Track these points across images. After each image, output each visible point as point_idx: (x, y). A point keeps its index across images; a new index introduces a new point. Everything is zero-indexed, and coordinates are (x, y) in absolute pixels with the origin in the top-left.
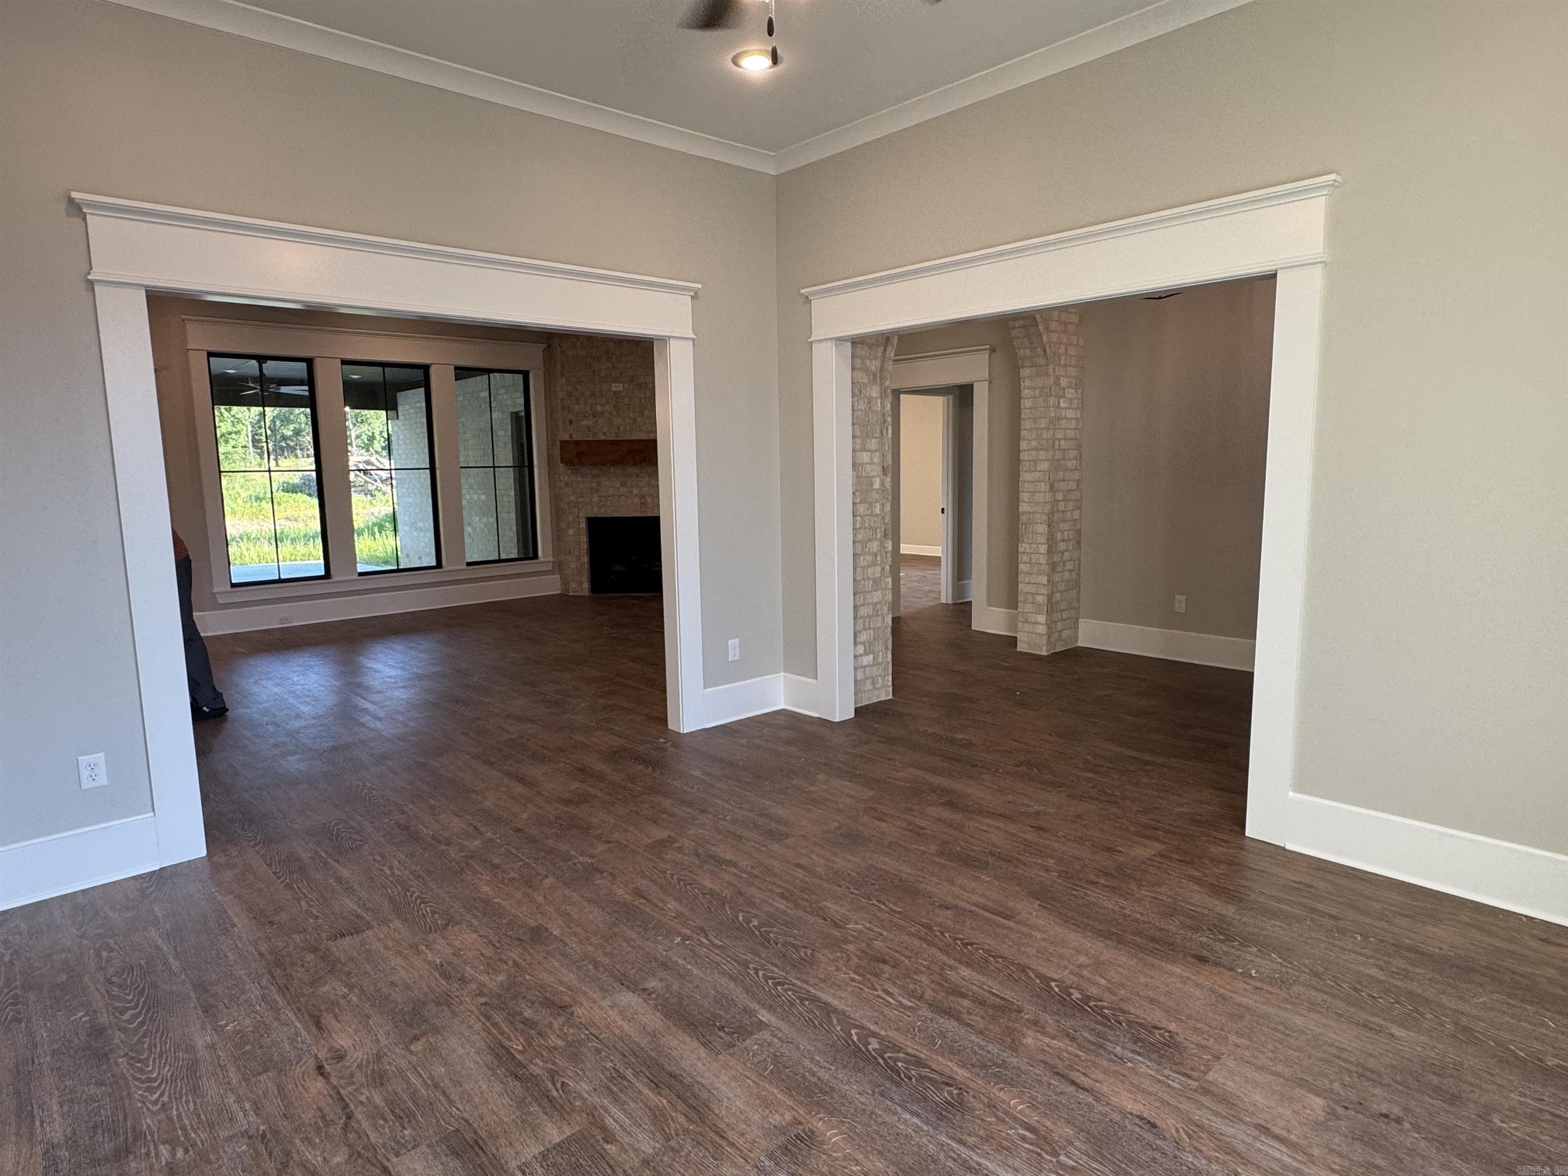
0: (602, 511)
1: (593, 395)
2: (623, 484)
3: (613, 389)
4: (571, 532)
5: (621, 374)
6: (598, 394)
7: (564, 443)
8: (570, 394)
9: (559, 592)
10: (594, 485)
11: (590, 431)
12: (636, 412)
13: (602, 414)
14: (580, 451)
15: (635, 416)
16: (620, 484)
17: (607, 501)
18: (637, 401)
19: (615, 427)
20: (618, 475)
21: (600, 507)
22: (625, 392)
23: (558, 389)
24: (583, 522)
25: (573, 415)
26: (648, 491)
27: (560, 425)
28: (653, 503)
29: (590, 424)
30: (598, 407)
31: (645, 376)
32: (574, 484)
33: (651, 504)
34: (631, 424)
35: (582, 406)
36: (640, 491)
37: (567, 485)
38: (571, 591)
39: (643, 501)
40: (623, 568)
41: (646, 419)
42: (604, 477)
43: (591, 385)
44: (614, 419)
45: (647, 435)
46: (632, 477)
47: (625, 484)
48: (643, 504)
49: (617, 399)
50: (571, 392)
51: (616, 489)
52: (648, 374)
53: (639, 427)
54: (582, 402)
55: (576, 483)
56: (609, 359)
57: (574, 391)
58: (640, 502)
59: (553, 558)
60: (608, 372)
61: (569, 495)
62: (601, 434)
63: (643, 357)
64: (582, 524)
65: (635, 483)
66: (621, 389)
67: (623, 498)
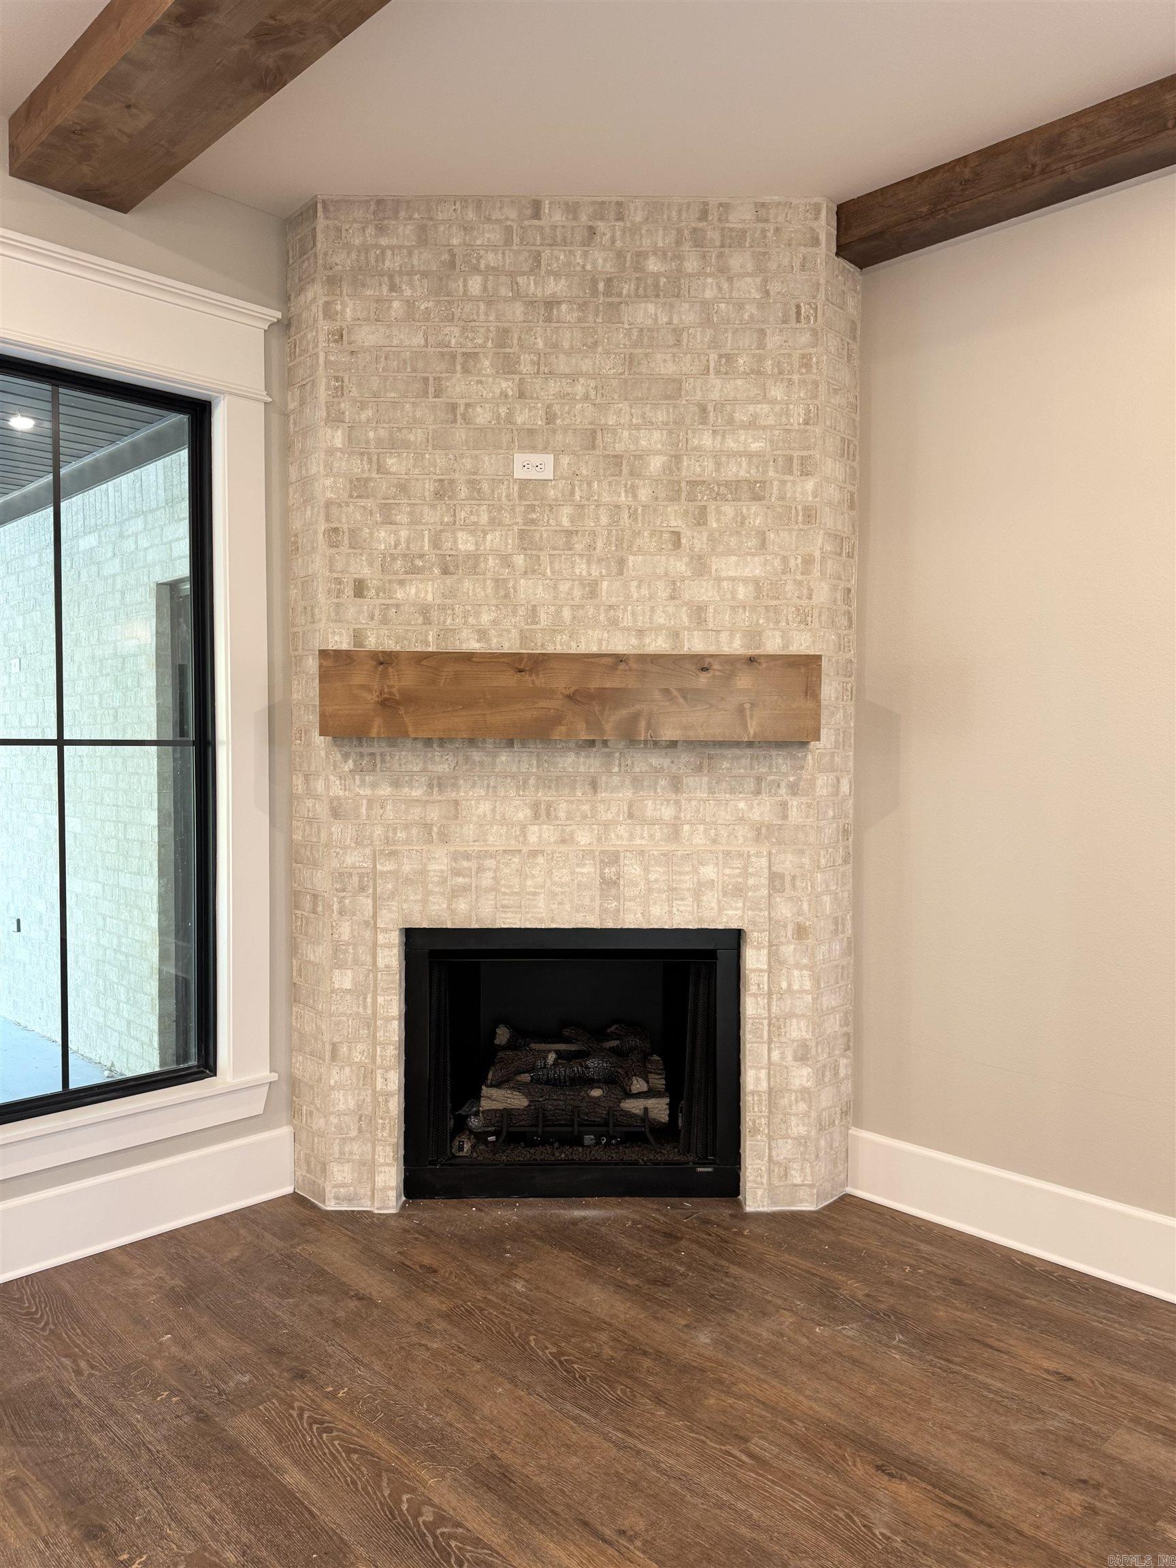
0: (462, 906)
1: (443, 491)
2: (542, 812)
3: (519, 474)
4: (345, 980)
5: (550, 419)
6: (463, 491)
7: (333, 663)
8: (359, 487)
9: (289, 1190)
10: (434, 814)
11: (427, 621)
12: (600, 560)
13: (473, 562)
14: (394, 690)
15: (595, 573)
16: (528, 812)
17: (480, 869)
18: (604, 520)
19: (521, 611)
20: (525, 782)
21: (455, 893)
22: (561, 484)
23: (316, 466)
24: (389, 946)
25: (371, 564)
26: (632, 836)
27: (321, 597)
28: (648, 882)
29: (430, 597)
30: (461, 535)
31: (638, 428)
32: (364, 810)
33: (642, 886)
34: (577, 601)
35: (404, 534)
36: (599, 839)
37: (335, 813)
38: (330, 1192)
39: (609, 872)
40: (517, 1101)
41: (635, 583)
42: (473, 786)
43: (441, 460)
44: (516, 582)
45: (634, 641)
46: (573, 788)
47: (548, 814)
48: (609, 885)
49: (532, 508)
50: (367, 480)
51: (516, 831)
52: (650, 424)
53: (606, 611)
54: (403, 518)
55: (370, 807)
56: (507, 366)
57: (374, 475)
58: (602, 876)
59: (274, 1077)
60: (503, 411)
61: (345, 848)
62: (465, 633)
63: (631, 360)
64: (386, 952)
65: (586, 808)
66: (549, 474)
67: (540, 859)
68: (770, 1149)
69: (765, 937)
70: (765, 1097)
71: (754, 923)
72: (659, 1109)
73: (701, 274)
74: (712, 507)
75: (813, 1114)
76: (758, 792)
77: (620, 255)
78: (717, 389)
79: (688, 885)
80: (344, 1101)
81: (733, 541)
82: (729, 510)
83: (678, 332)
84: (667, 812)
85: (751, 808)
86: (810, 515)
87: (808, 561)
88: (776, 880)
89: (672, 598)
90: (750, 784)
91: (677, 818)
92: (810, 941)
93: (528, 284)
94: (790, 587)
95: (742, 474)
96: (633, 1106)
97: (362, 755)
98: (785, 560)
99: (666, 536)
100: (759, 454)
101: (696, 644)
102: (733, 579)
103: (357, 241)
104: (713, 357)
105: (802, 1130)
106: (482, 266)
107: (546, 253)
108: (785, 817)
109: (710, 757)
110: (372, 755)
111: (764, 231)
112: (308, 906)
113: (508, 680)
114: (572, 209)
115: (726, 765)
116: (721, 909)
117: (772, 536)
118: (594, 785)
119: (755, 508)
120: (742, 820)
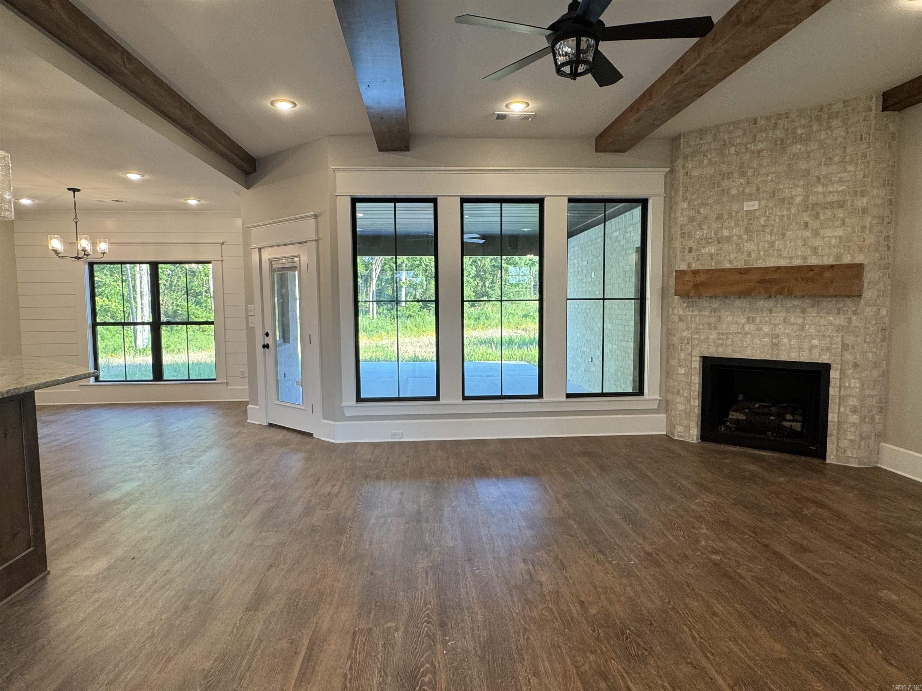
0: (720, 350)
1: (719, 217)
2: (750, 320)
3: (746, 209)
4: (682, 371)
5: (758, 189)
6: (726, 216)
7: (680, 274)
8: (692, 219)
9: (665, 433)
10: (712, 320)
11: (712, 259)
12: (775, 234)
13: (728, 239)
14: (699, 282)
15: (773, 238)
16: (746, 320)
17: (727, 339)
18: (777, 220)
19: (745, 254)
20: (745, 310)
21: (718, 346)
22: (761, 210)
23: (679, 214)
24: (697, 361)
25: (694, 242)
26: (785, 329)
27: (678, 254)
28: (790, 345)
29: (713, 251)
31: (791, 188)
32: (689, 319)
33: (788, 346)
34: (766, 249)
35: (705, 232)
36: (772, 329)
37: (680, 320)
38: (676, 435)
39: (775, 341)
40: (742, 417)
41: (789, 241)
42: (726, 311)
43: (718, 207)
44: (744, 244)
45: (788, 261)
46: (763, 312)
47: (753, 321)
48: (775, 346)
49: (750, 219)
50: (694, 217)
51: (741, 326)
52: (796, 186)
53: (777, 251)
54: (705, 227)
55: (691, 318)
56: (743, 174)
57: (696, 215)
58: (772, 342)
59: (661, 398)
60: (741, 189)
61: (683, 330)
62: (725, 262)
63: (789, 165)
64: (695, 363)
65: (767, 319)
66: (757, 207)
67: (749, 336)
68: (838, 442)
69: (839, 367)
70: (836, 423)
71: (834, 361)
72: (797, 426)
73: (820, 130)
74: (821, 212)
75: (858, 432)
76: (839, 314)
77: (787, 130)
78: (824, 170)
79: (807, 346)
80: (681, 407)
81: (830, 223)
82: (829, 213)
83: (809, 153)
84: (800, 321)
86: (864, 211)
87: (863, 228)
88: (845, 346)
89: (804, 245)
90: (835, 311)
91: (803, 322)
92: (861, 370)
93: (752, 147)
94: (855, 238)
95: (835, 199)
96: (787, 424)
97: (689, 302)
98: (853, 228)
99: (802, 224)
100: (843, 191)
101: (813, 261)
102: (830, 237)
103: (693, 144)
104: (823, 159)
105: (853, 437)
106: (735, 143)
107: (758, 135)
108: (850, 323)
109: (818, 301)
110: (692, 302)
111: (847, 111)
112: (672, 348)
113: (737, 277)
114: (768, 118)
115: (825, 304)
116: (820, 355)
117: (847, 220)
118: (771, 311)
119: (840, 210)
120: (831, 324)
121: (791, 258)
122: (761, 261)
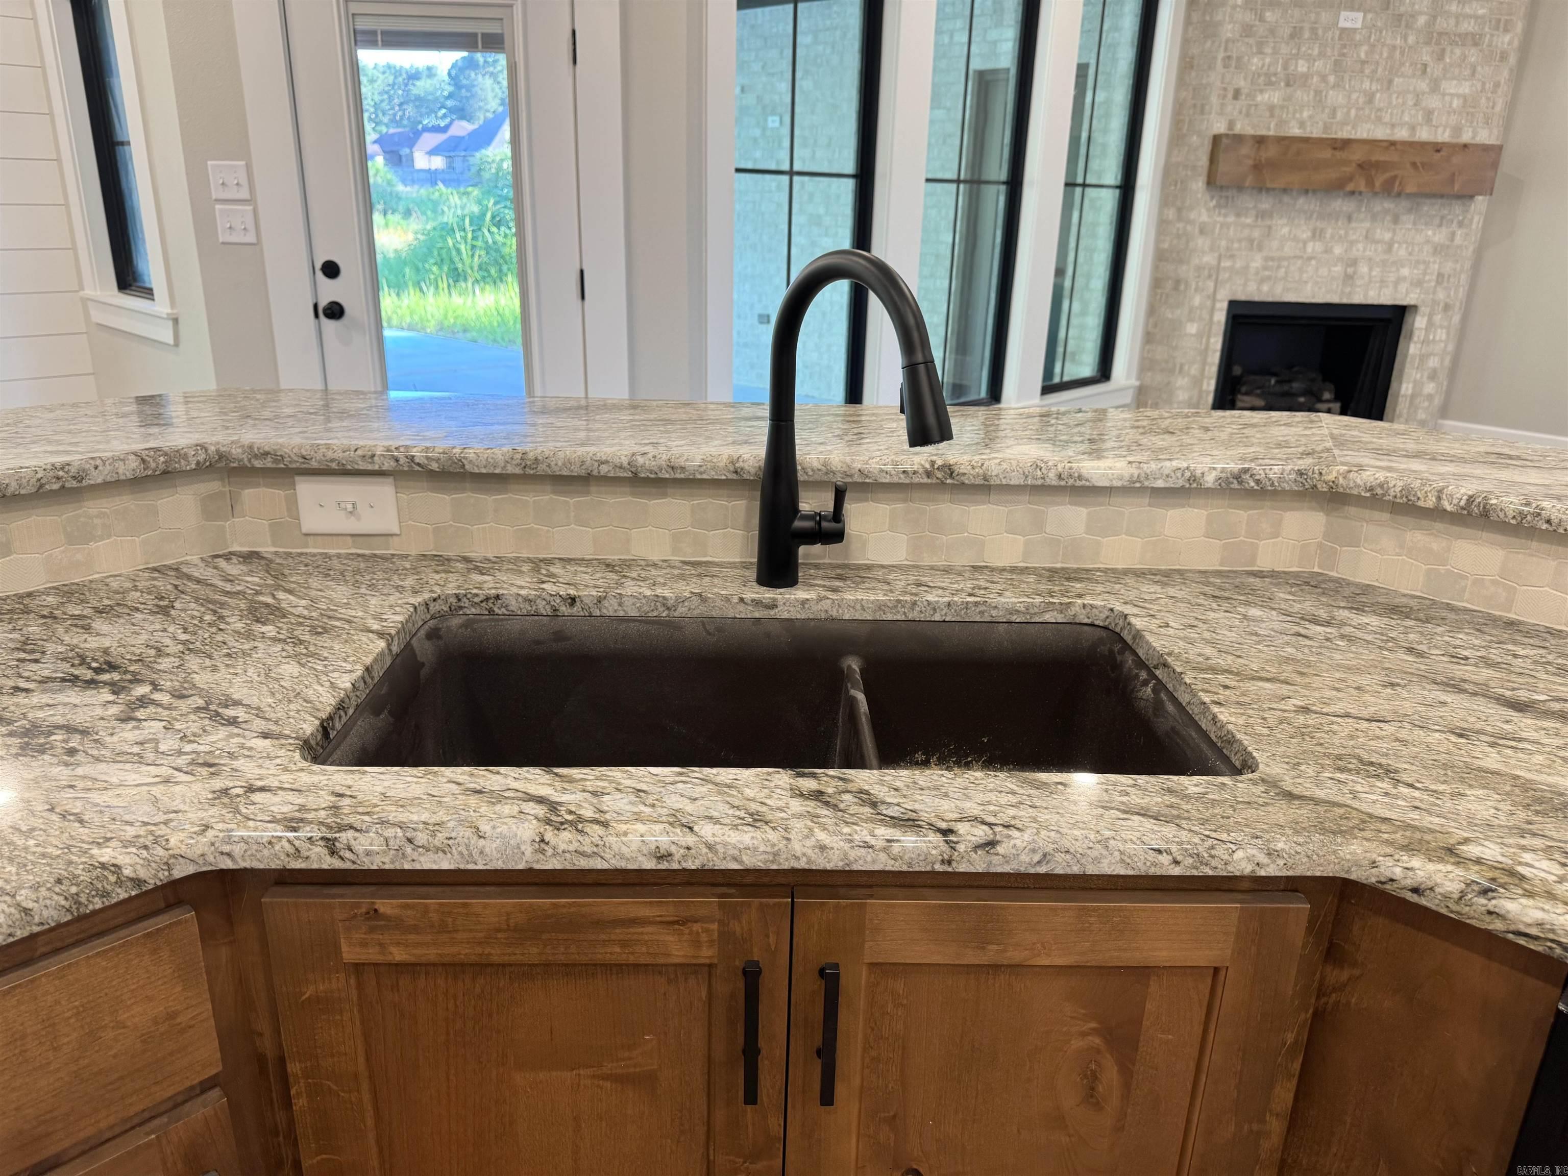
0: (1265, 288)
1: (1296, 34)
2: (1317, 234)
3: (1342, 24)
4: (1193, 328)
6: (1307, 35)
8: (1247, 30)
10: (1256, 234)
11: (1272, 116)
12: (1378, 80)
13: (1304, 80)
14: (1263, 160)
15: (1374, 88)
16: (1309, 234)
17: (1279, 267)
18: (1385, 55)
19: (1327, 111)
20: (1311, 216)
21: (1262, 281)
22: (1364, 31)
24: (1221, 310)
25: (1245, 79)
26: (1365, 250)
27: (1213, 99)
28: (1370, 276)
29: (1276, 100)
30: (1301, 62)
32: (1217, 230)
33: (1367, 278)
34: (1360, 105)
35: (1268, 60)
36: (1347, 251)
37: (1202, 232)
39: (1350, 270)
41: (1395, 96)
42: (1281, 217)
43: (1297, 12)
44: (1327, 92)
45: (1388, 131)
46: (1337, 220)
47: (1320, 235)
48: (1349, 278)
49: (1344, 46)
50: (1252, 26)
51: (1301, 245)
53: (1376, 112)
54: (1268, 50)
55: (1221, 229)
57: (1257, 23)
58: (1346, 273)
59: (1139, 383)
61: (1204, 252)
62: (1293, 123)
64: (1219, 313)
65: (1342, 232)
66: (1359, 25)
67: (1313, 262)
69: (1428, 310)
71: (1424, 301)
74: (1448, 49)
76: (1440, 225)
79: (1392, 279)
81: (1457, 71)
82: (1458, 51)
84: (1388, 236)
85: (1434, 234)
86: (1504, 56)
87: (1497, 85)
88: (1440, 275)
89: (1415, 105)
90: (1437, 221)
91: (1392, 239)
92: (1450, 313)
94: (1483, 101)
95: (1470, 29)
96: (1322, 407)
97: (1221, 197)
98: (1484, 84)
99: (1419, 66)
100: (1482, 17)
101: (1424, 135)
102: (1452, 95)
108: (1452, 240)
109: (1418, 204)
110: (1227, 197)
112: (1169, 287)
113: (1327, 154)
115: (1426, 208)
116: (1407, 293)
117: (1479, 68)
118: (1349, 218)
119: (1473, 50)
120: (1428, 242)
121: (1393, 126)
122: (1349, 128)
